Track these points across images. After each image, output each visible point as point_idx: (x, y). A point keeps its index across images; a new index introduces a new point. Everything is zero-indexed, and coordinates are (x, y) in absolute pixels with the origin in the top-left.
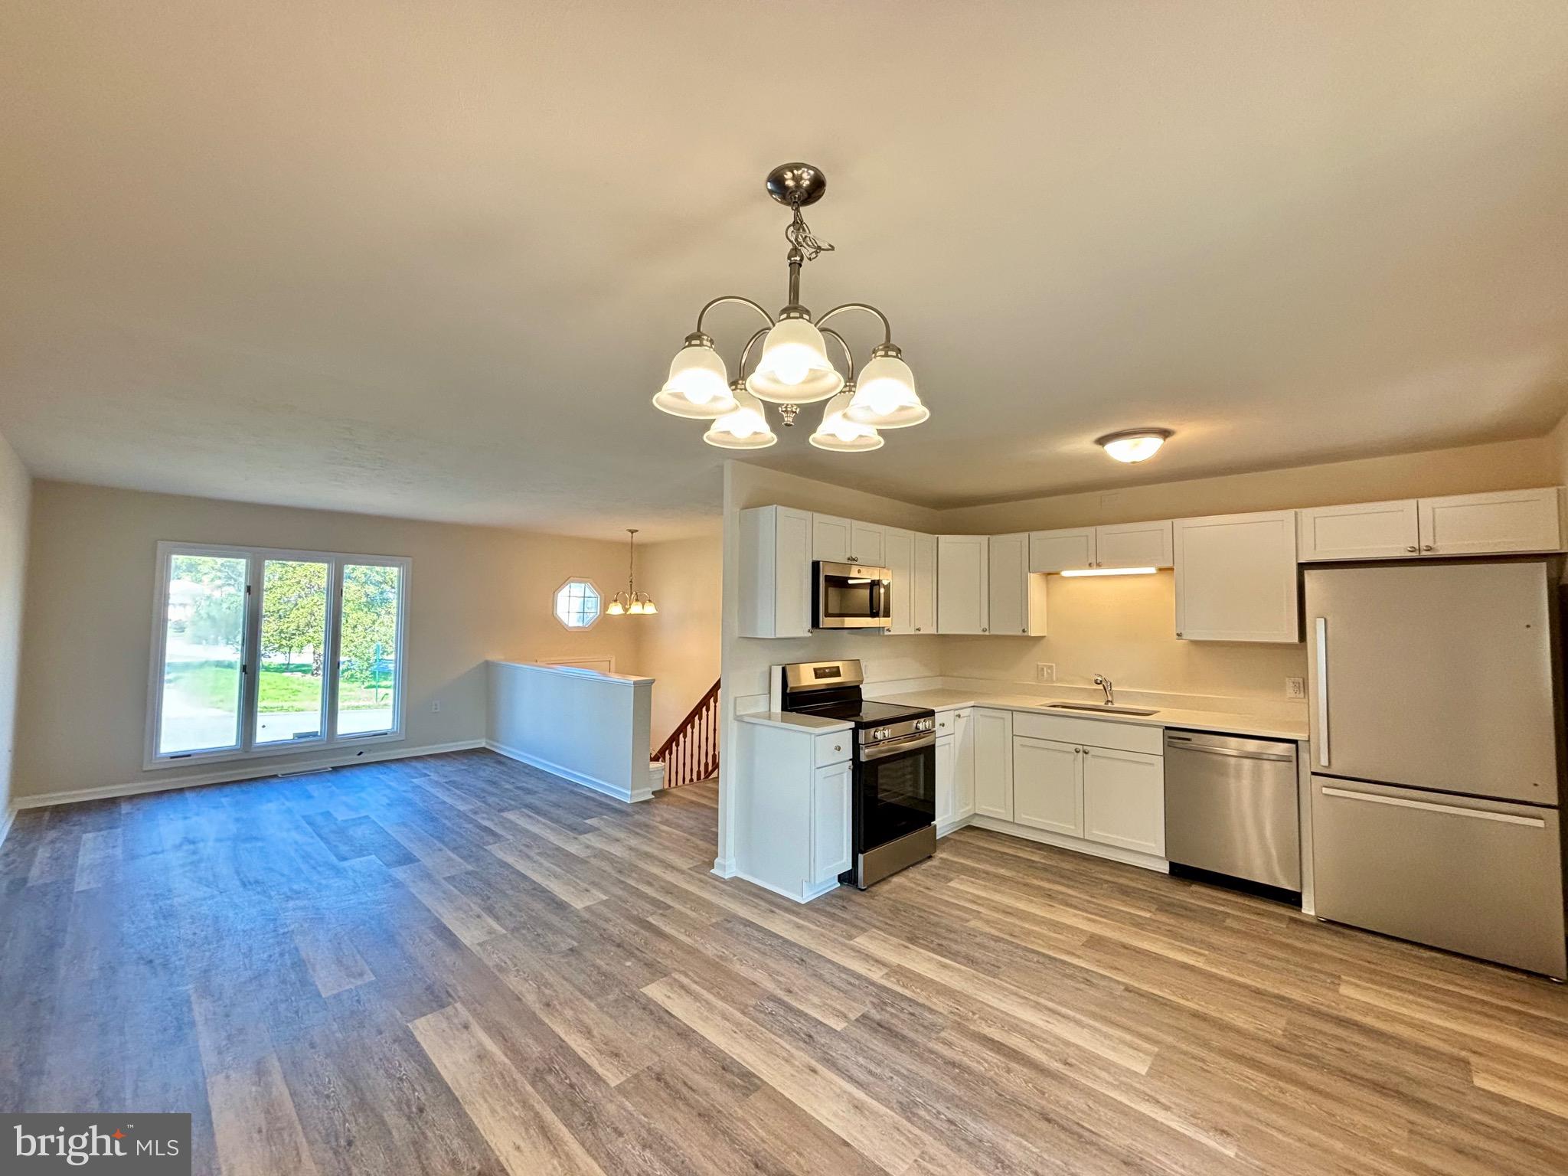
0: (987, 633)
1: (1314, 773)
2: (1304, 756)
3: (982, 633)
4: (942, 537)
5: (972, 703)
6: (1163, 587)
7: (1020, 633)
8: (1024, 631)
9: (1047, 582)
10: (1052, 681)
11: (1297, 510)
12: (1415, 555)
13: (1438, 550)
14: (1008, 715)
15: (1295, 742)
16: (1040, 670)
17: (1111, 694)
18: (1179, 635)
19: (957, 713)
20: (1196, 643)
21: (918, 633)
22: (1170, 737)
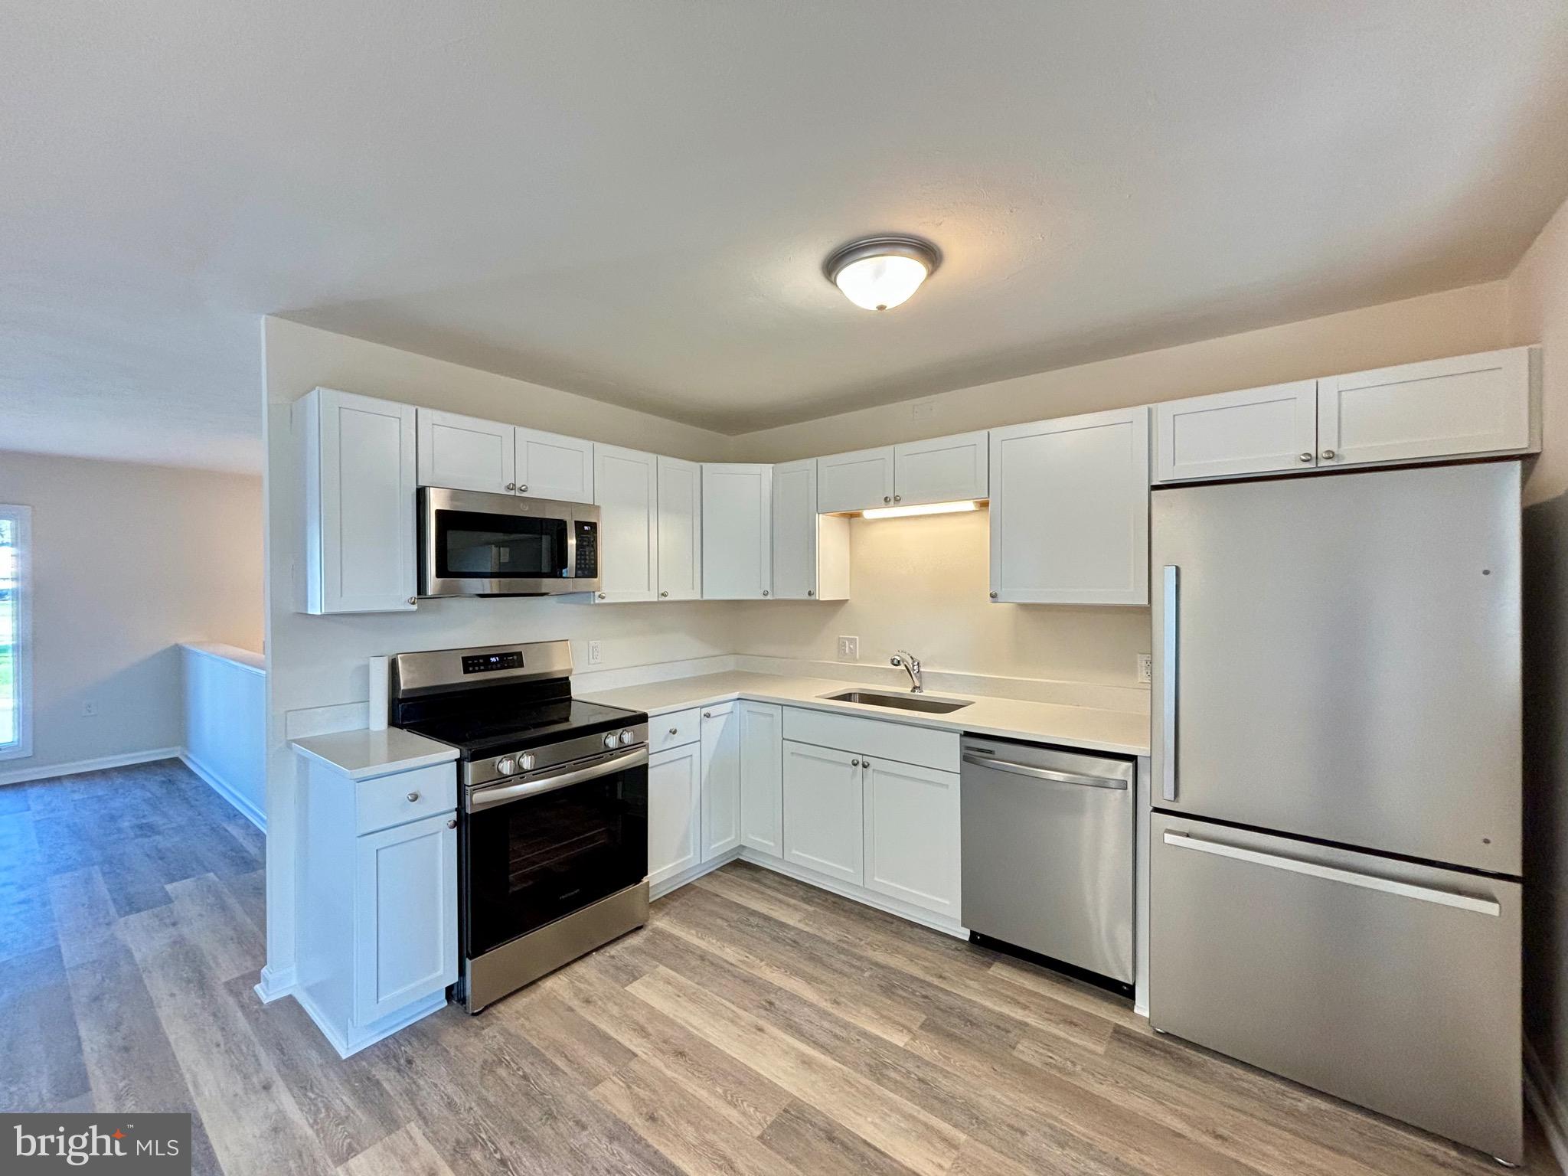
0: (769, 597)
1: (1156, 810)
2: (1144, 779)
3: (762, 597)
4: (706, 466)
5: (736, 695)
6: (979, 528)
7: (806, 597)
8: (810, 594)
9: (850, 525)
10: (856, 661)
11: (1151, 406)
12: (1309, 466)
13: (1343, 458)
14: (776, 711)
15: (1131, 758)
16: (841, 645)
17: (920, 678)
18: (993, 596)
19: (705, 711)
20: (1025, 607)
21: (662, 599)
22: (969, 748)
